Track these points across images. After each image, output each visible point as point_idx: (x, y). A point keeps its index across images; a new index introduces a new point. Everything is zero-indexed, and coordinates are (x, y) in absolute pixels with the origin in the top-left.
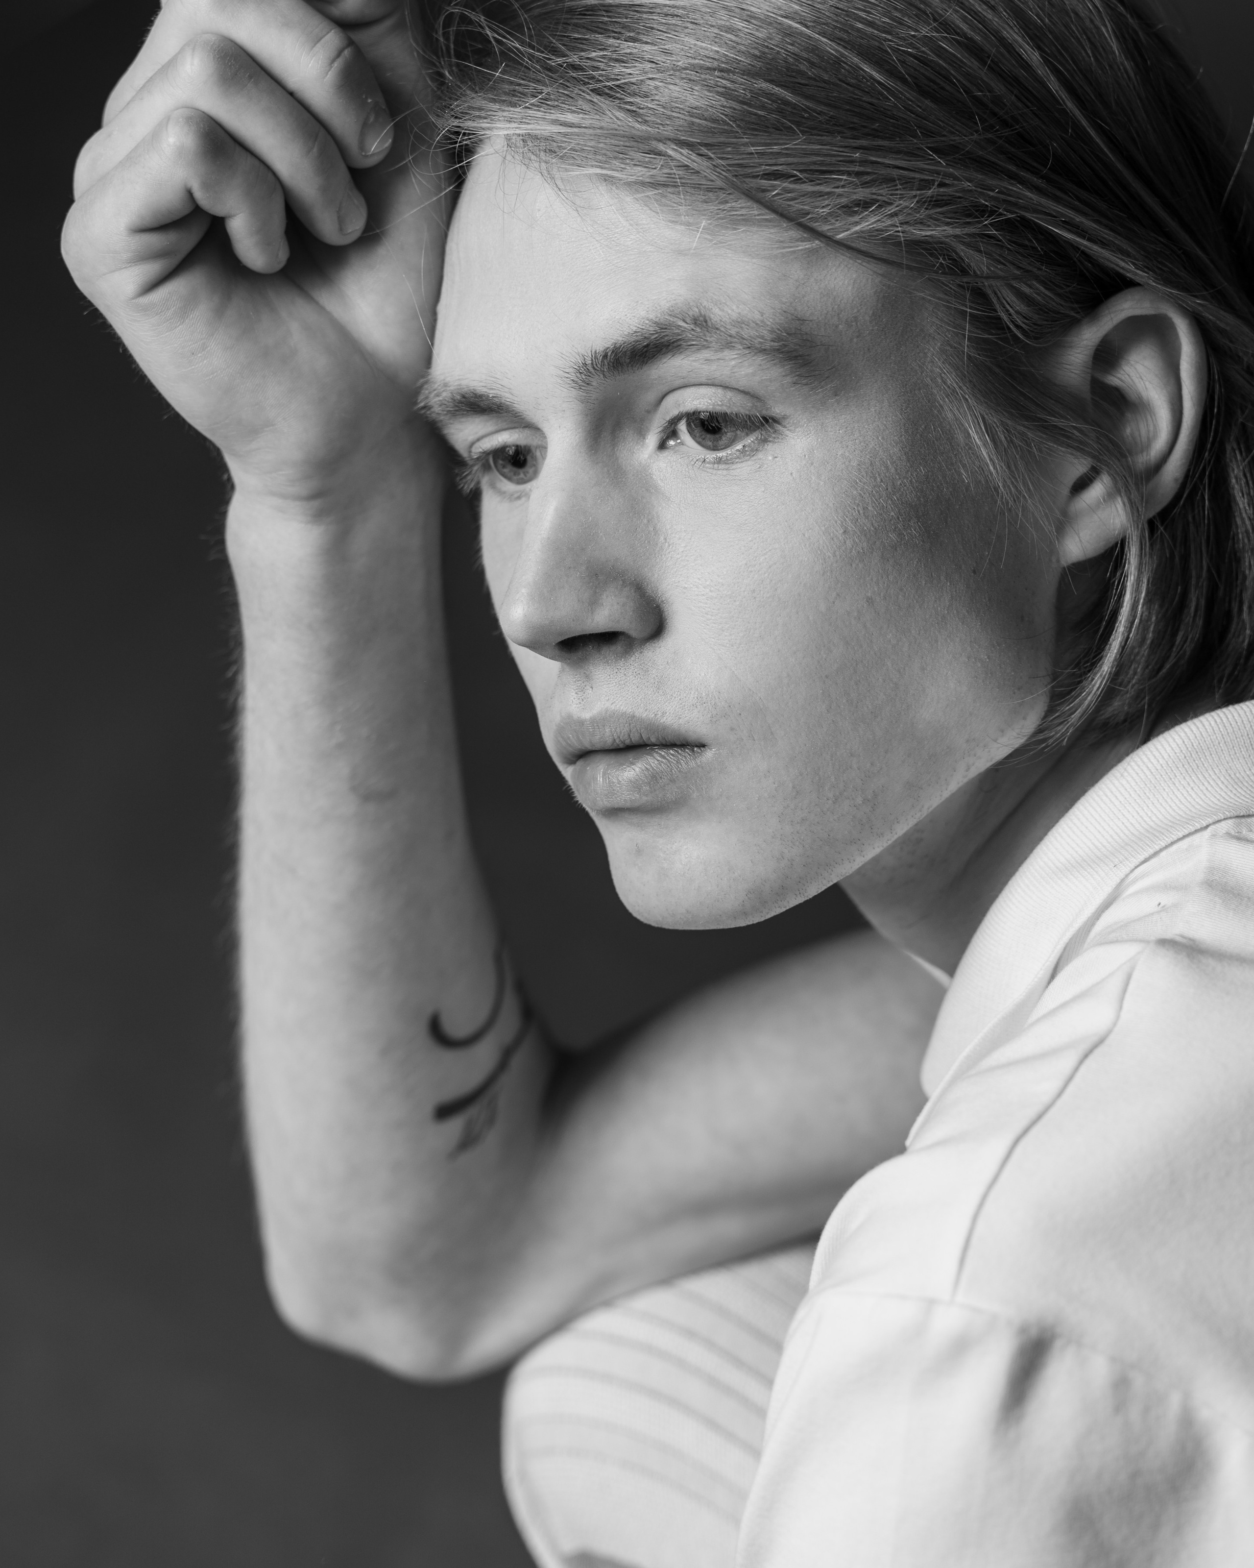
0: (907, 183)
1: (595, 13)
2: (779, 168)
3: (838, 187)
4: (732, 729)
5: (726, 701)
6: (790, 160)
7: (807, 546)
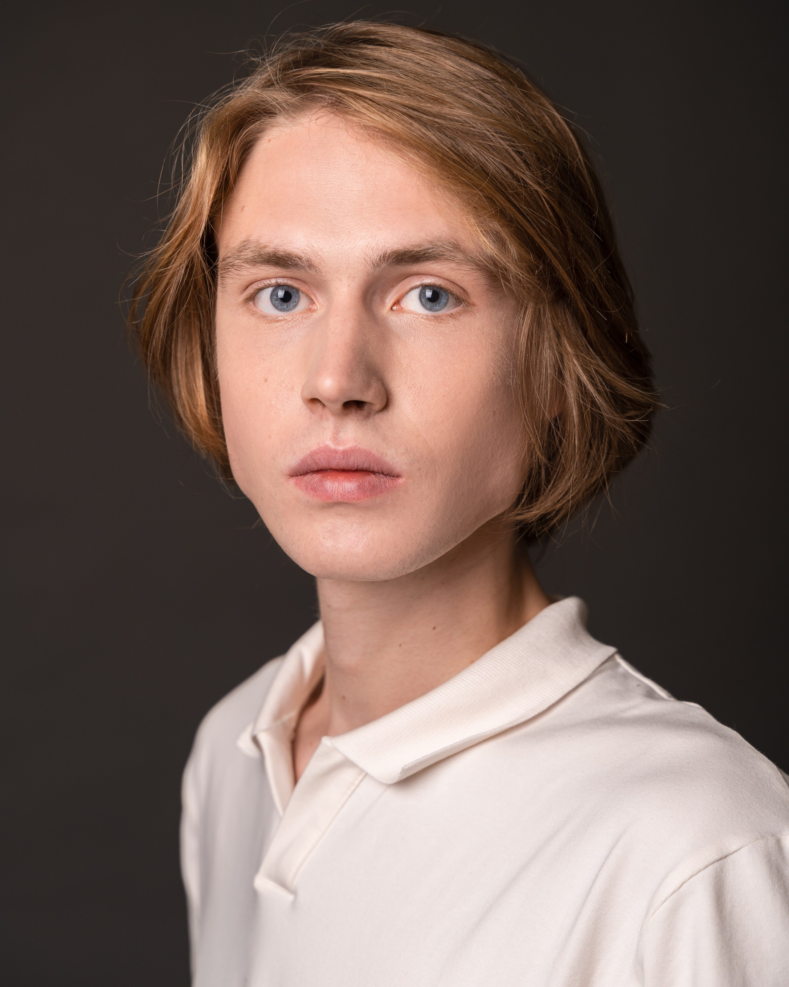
4: (419, 469)
5: (420, 454)
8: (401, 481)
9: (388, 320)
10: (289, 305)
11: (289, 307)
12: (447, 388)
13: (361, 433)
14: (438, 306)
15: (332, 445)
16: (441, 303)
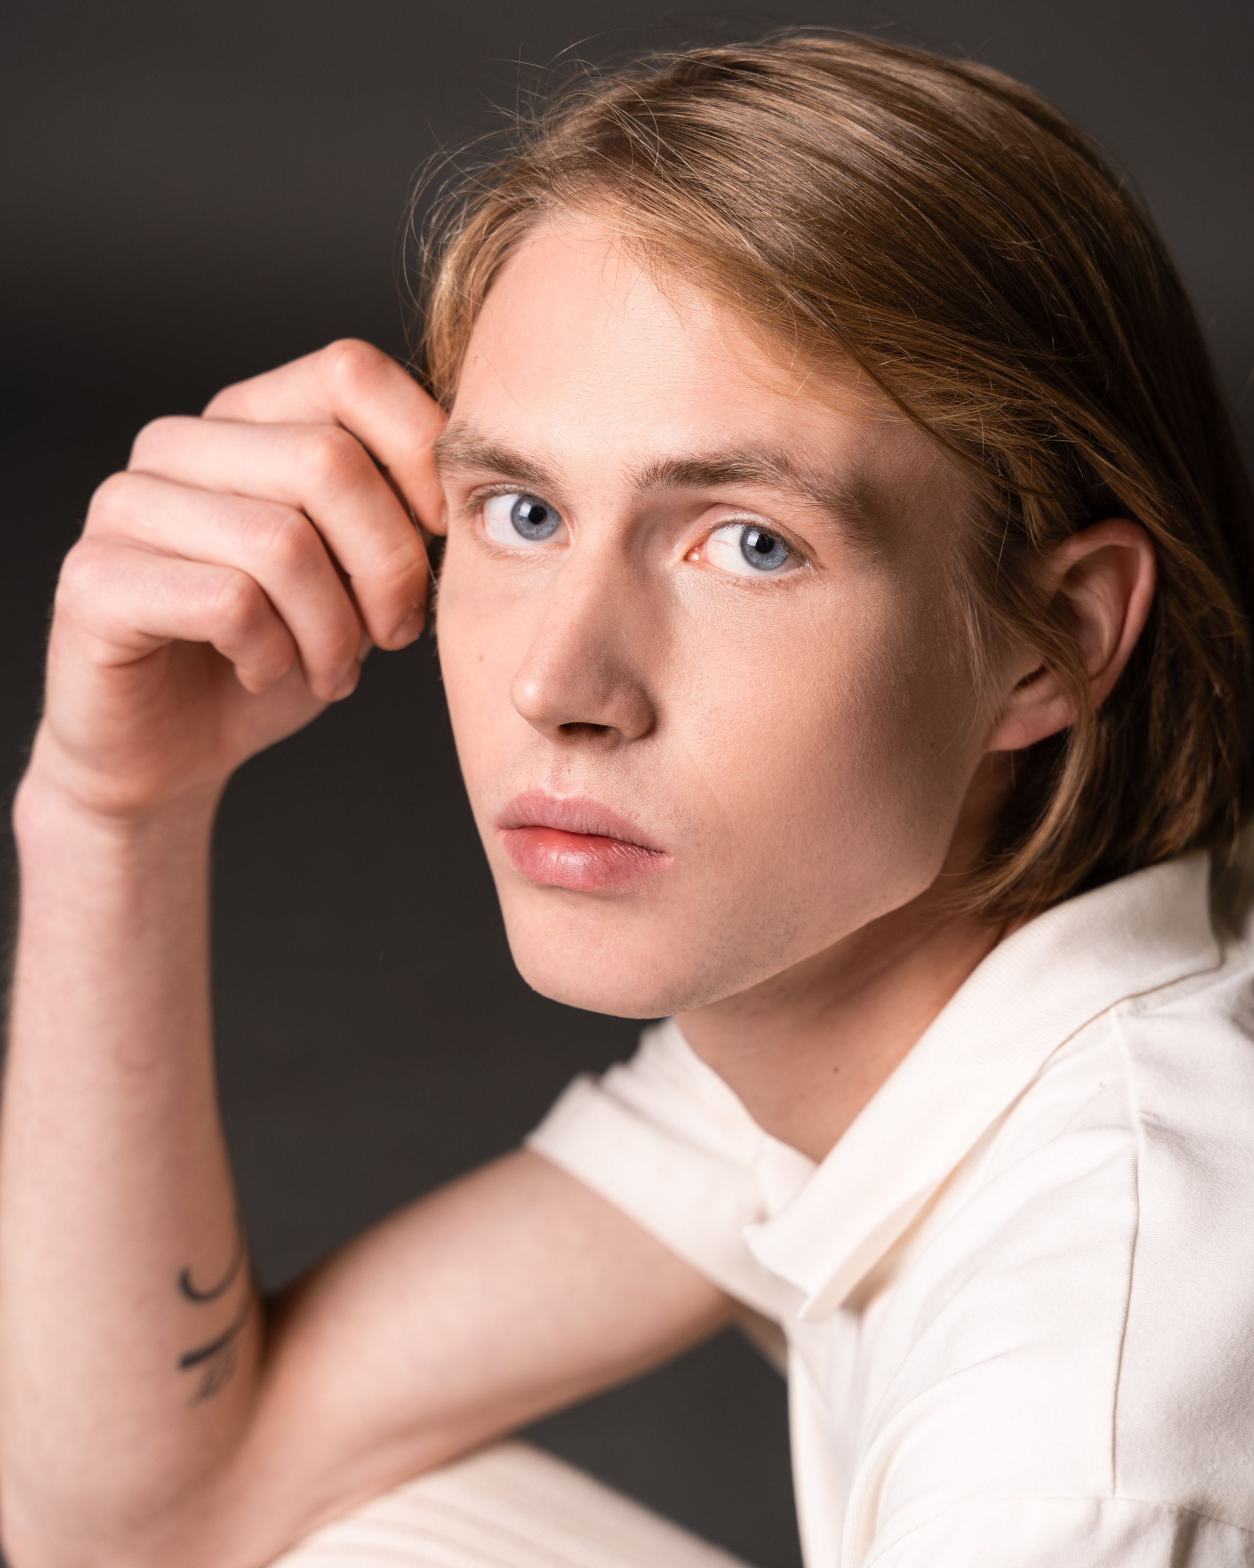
0: (999, 387)
1: (723, 136)
2: (890, 342)
3: (939, 375)
4: (698, 845)
5: (700, 819)
6: (902, 338)
7: (815, 695)
8: (667, 861)
9: (673, 580)
10: (542, 530)
11: (540, 533)
12: (759, 711)
13: (597, 775)
14: (770, 560)
15: (547, 789)
16: (776, 557)
